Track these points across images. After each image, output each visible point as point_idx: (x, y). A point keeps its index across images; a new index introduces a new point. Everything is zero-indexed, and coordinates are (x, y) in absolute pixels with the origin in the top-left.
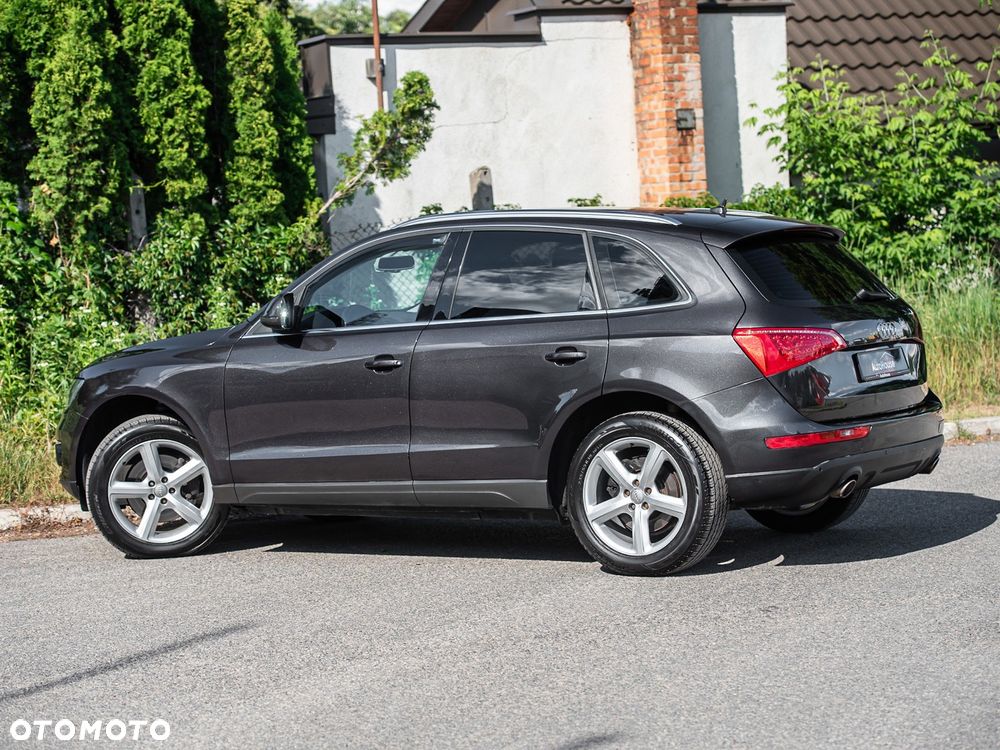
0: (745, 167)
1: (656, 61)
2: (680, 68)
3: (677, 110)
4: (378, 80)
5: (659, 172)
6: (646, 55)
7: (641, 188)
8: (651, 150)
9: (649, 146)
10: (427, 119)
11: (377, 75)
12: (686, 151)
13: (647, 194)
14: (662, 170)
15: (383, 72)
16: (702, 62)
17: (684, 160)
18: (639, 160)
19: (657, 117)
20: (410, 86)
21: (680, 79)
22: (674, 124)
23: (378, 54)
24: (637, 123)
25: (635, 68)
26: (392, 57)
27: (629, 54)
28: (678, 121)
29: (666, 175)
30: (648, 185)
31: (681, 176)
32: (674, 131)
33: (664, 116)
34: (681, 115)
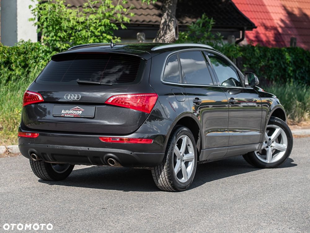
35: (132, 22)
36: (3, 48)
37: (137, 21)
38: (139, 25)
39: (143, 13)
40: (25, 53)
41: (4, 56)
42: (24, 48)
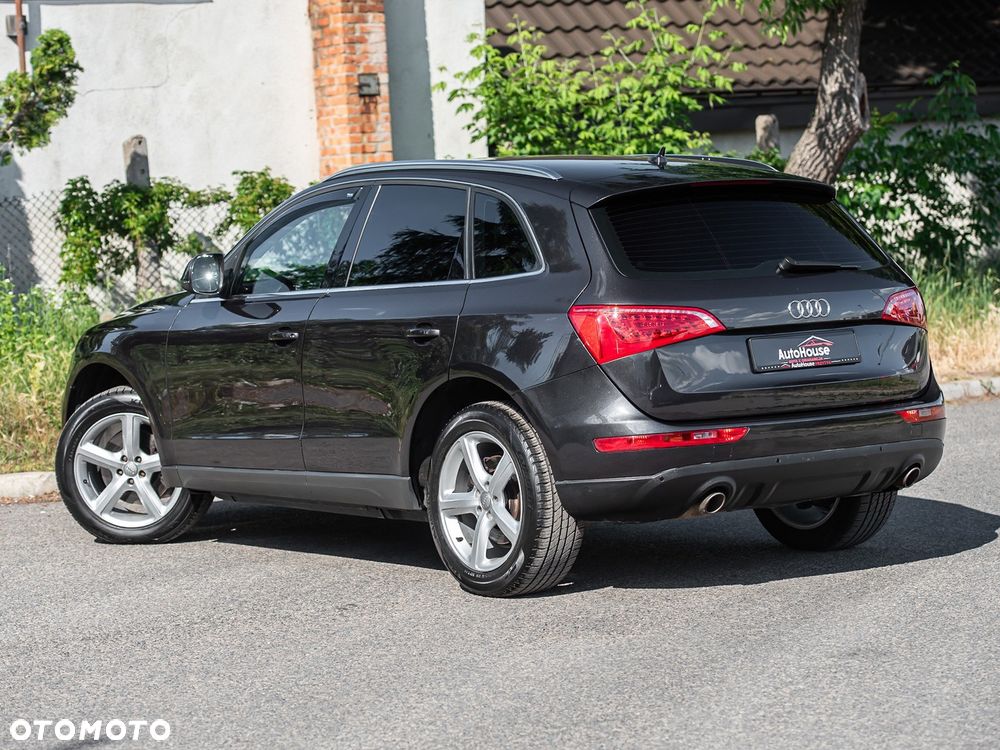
0: (437, 138)
1: (336, 21)
2: (362, 28)
3: (360, 75)
4: (20, 39)
5: (339, 143)
6: (325, 14)
7: (321, 161)
8: (331, 118)
9: (328, 114)
10: (68, 82)
11: (18, 33)
12: (369, 120)
13: (328, 167)
14: (343, 140)
15: (25, 30)
16: (387, 23)
17: (366, 129)
18: (318, 130)
19: (337, 82)
20: (49, 45)
21: (362, 41)
22: (355, 90)
23: (20, 10)
24: (317, 88)
25: (313, 28)
26: (35, 13)
27: (307, 13)
28: (360, 87)
29: (347, 145)
30: (328, 157)
31: (364, 147)
32: (355, 98)
33: (344, 81)
34: (363, 80)
35: (739, 88)
37: (753, 83)
38: (759, 93)
39: (771, 59)
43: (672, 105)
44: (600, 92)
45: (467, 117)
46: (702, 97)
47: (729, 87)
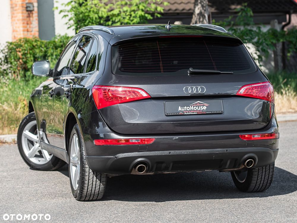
3: (27, 3)
5: (19, 27)
7: (12, 34)
8: (16, 19)
9: (15, 17)
12: (30, 20)
13: (15, 37)
14: (20, 27)
17: (29, 23)
18: (12, 23)
19: (18, 5)
22: (25, 9)
24: (11, 8)
28: (27, 7)
29: (21, 29)
30: (15, 33)
31: (28, 29)
32: (25, 11)
33: (21, 5)
34: (28, 5)
35: (165, 12)
36: (41, 42)
37: (169, 10)
39: (177, 2)
40: (62, 46)
41: (42, 50)
42: (61, 42)
43: (141, 17)
44: (116, 12)
45: (66, 20)
46: (152, 14)
47: (162, 11)
